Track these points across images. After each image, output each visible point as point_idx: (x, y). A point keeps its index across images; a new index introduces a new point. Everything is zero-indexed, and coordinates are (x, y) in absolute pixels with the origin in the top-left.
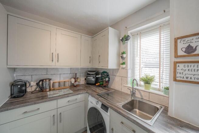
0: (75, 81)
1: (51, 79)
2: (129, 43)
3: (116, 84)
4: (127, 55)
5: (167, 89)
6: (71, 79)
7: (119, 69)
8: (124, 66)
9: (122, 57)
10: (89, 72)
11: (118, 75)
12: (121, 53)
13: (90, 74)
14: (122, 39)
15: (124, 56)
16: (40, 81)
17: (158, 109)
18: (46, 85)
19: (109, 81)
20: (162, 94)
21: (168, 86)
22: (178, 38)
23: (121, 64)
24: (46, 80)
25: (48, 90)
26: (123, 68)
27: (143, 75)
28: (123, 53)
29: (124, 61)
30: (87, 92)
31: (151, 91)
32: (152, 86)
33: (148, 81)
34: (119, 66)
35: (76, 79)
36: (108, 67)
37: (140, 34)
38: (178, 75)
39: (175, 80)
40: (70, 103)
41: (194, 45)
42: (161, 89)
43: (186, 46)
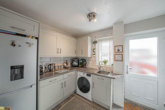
0: (67, 65)
1: (55, 64)
2: (97, 44)
3: (90, 65)
4: (96, 50)
5: (113, 64)
6: (63, 64)
7: (92, 57)
8: (95, 56)
9: (94, 51)
10: (74, 59)
11: (91, 60)
12: (93, 49)
13: (74, 61)
14: (94, 42)
15: (95, 50)
16: (49, 65)
17: (110, 72)
18: (53, 68)
19: (86, 63)
20: (111, 67)
21: (113, 63)
22: (116, 46)
23: (93, 55)
24: (53, 64)
25: (54, 70)
26: (94, 57)
27: (103, 60)
28: (94, 49)
29: (94, 53)
30: (76, 70)
31: (107, 66)
32: (107, 64)
33: (105, 62)
34: (92, 56)
35: (67, 64)
36: (88, 56)
37: (101, 40)
38: (116, 59)
39: (115, 60)
40: (69, 76)
41: (119, 49)
42: (110, 65)
43: (117, 49)
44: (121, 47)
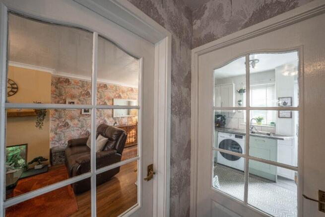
9: (239, 104)
11: (234, 117)
14: (239, 91)
15: (241, 103)
20: (269, 126)
21: (274, 121)
22: (280, 98)
28: (240, 101)
31: (262, 125)
32: (262, 123)
33: (259, 120)
38: (280, 115)
39: (279, 117)
41: (286, 102)
42: (268, 123)
43: (283, 102)
44: (290, 99)
